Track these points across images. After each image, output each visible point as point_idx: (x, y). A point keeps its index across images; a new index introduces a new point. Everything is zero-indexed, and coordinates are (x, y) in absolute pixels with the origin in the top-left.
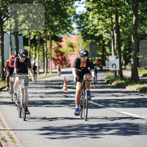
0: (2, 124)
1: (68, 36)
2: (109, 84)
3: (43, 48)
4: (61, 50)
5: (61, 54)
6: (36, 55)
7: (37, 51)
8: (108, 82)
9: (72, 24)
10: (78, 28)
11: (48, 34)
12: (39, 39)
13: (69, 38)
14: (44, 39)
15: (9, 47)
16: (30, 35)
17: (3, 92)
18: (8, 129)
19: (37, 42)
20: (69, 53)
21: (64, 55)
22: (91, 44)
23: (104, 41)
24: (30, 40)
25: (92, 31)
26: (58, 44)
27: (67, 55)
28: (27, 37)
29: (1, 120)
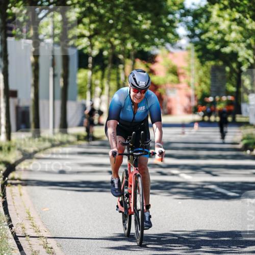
0: (34, 226)
1: (169, 52)
2: (248, 152)
3: (118, 74)
4: (154, 79)
5: (154, 87)
6: (102, 88)
7: (105, 81)
8: (246, 147)
9: (177, 27)
10: (189, 36)
11: (129, 46)
12: (110, 57)
13: (170, 56)
14: (121, 57)
15: (49, 71)
16: (92, 49)
18: (46, 235)
19: (106, 62)
20: (169, 85)
21: (160, 90)
22: (215, 69)
23: (240, 65)
24: (93, 57)
25: (216, 43)
26: (147, 67)
27: (165, 90)
28: (85, 51)
29: (31, 216)
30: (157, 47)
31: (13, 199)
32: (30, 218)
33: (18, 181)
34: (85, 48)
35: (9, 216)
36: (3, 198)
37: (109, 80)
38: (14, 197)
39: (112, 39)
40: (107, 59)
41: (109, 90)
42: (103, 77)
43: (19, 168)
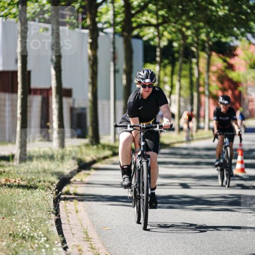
0: (92, 248)
1: (250, 43)
3: (191, 69)
4: (233, 75)
5: (232, 86)
6: (172, 87)
7: (176, 78)
11: (203, 37)
12: (182, 49)
14: (194, 49)
15: (109, 66)
16: (160, 39)
17: (92, 172)
19: (176, 55)
21: (240, 89)
24: (161, 49)
26: (225, 61)
27: (247, 89)
28: (152, 43)
29: (90, 237)
30: (237, 39)
31: (68, 216)
32: (88, 239)
33: (73, 196)
34: (152, 39)
35: (63, 236)
36: (56, 215)
37: (180, 76)
38: (69, 215)
39: (184, 29)
40: (178, 52)
41: (180, 88)
42: (173, 73)
43: (75, 181)
